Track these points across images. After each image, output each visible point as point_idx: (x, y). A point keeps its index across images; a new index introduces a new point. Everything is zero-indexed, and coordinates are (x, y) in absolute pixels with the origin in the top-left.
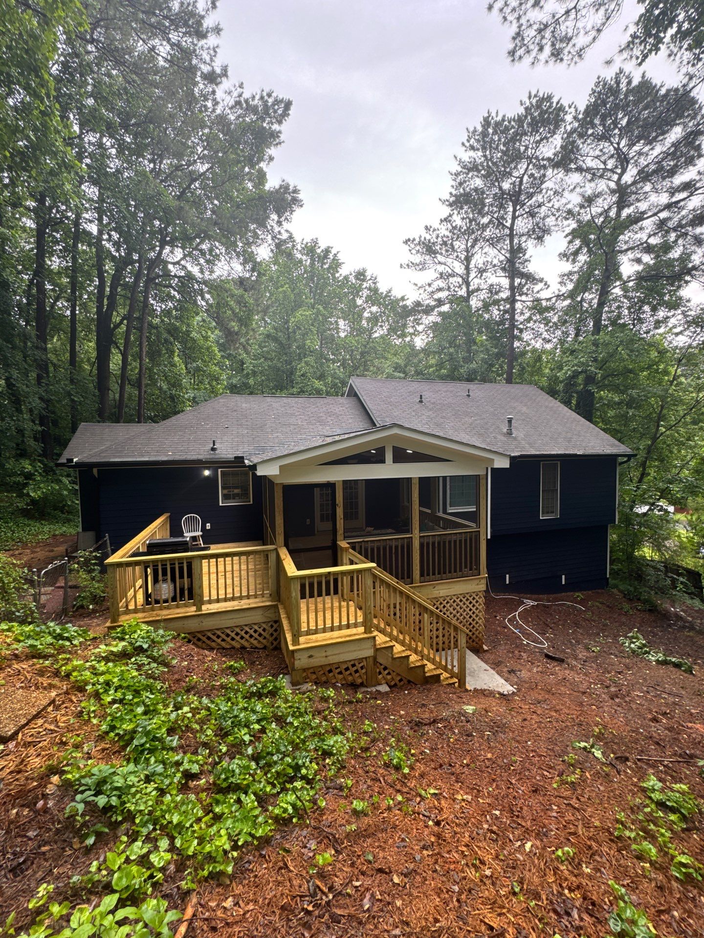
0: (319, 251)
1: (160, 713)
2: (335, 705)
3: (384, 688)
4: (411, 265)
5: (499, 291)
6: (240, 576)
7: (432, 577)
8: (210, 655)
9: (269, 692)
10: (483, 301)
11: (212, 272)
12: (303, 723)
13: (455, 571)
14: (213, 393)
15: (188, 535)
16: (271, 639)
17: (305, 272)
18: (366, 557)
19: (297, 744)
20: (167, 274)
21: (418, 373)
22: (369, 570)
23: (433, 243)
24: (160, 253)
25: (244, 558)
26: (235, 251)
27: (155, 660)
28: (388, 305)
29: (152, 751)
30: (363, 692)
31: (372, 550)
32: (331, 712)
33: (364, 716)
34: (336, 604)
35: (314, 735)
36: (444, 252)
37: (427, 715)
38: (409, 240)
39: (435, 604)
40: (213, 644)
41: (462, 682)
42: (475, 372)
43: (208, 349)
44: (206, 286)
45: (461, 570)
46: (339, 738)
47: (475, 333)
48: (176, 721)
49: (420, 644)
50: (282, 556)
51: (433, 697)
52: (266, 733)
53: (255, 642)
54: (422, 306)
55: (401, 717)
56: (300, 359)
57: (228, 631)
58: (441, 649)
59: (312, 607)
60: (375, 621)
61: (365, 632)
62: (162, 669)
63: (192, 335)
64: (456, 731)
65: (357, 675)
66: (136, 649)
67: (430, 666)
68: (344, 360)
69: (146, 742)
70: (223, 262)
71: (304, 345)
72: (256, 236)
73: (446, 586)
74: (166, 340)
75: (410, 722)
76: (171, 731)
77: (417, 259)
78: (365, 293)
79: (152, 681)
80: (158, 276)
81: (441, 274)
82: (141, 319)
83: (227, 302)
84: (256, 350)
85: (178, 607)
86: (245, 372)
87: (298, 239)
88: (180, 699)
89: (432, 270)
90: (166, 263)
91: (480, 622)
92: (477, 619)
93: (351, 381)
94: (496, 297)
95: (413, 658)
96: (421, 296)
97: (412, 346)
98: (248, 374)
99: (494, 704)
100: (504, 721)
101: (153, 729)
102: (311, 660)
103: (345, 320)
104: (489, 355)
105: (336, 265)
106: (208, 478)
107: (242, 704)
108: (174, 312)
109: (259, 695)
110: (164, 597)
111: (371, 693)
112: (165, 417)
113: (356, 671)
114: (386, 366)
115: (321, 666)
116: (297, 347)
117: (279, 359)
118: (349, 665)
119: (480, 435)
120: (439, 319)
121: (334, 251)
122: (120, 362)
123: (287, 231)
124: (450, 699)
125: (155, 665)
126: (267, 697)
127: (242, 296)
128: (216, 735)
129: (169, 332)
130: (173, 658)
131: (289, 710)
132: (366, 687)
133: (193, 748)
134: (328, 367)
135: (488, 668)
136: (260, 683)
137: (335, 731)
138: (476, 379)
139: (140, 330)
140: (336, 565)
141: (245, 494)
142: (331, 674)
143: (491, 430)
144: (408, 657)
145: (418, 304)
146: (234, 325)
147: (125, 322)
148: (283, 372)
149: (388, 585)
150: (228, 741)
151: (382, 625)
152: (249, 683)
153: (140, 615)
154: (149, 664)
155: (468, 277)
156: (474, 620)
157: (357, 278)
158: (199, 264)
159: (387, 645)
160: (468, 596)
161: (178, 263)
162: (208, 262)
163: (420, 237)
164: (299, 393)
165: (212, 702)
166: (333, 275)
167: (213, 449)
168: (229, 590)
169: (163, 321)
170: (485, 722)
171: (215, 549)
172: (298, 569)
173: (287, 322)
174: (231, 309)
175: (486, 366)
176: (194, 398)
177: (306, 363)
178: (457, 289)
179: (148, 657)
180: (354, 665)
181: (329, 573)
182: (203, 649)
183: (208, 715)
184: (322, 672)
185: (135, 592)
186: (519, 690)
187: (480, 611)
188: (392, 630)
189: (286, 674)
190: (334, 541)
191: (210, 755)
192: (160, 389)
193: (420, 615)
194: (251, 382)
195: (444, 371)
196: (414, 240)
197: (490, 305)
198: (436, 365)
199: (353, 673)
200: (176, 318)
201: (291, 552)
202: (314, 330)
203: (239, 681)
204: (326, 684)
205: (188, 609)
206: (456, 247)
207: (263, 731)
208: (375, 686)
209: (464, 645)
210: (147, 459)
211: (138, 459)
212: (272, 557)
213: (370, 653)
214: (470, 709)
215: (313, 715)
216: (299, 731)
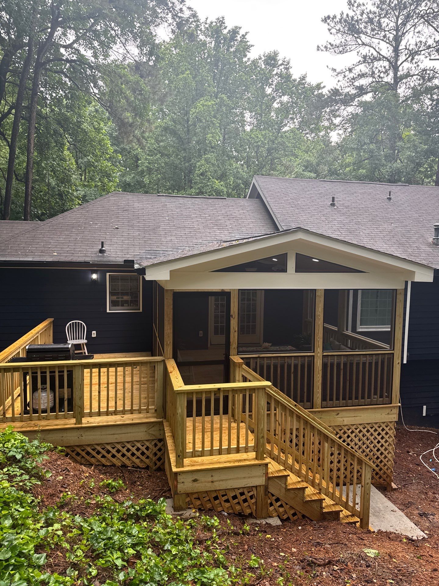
0: (225, 32)
1: (29, 528)
2: (219, 536)
3: (275, 521)
4: (329, 47)
5: (433, 77)
6: (124, 389)
7: (335, 402)
8: (87, 471)
9: (148, 515)
10: (413, 88)
11: (106, 56)
12: (183, 551)
13: (363, 398)
14: (104, 190)
15: (71, 342)
16: (154, 459)
17: (209, 56)
18: (261, 375)
19: (174, 574)
20: (59, 58)
21: (333, 173)
22: (263, 388)
23: (357, 21)
24: (51, 34)
25: (128, 369)
26: (132, 32)
27: (27, 471)
28: (300, 95)
29: (17, 567)
30: (252, 524)
31: (269, 367)
32: (213, 542)
33: (250, 550)
34: (225, 425)
35: (194, 566)
36: (369, 31)
37: (322, 555)
38: (329, 17)
39: (337, 433)
40: (93, 460)
41: (364, 521)
42: (399, 172)
43: (100, 142)
44: (99, 71)
45: (369, 397)
46: (221, 571)
47: (402, 127)
48: (46, 537)
49: (318, 476)
50: (170, 369)
51: (330, 536)
52: (140, 559)
53: (137, 461)
54: (341, 94)
55: (292, 554)
56: (200, 156)
57: (109, 447)
58: (341, 483)
59: (199, 426)
60: (268, 447)
61: (256, 458)
62: (34, 481)
63: (82, 126)
64: (354, 576)
65: (246, 504)
66: (8, 459)
67: (328, 501)
68: (249, 157)
69: (11, 557)
70: (119, 45)
71: (205, 139)
72: (155, 14)
73: (352, 414)
74: (55, 131)
75: (302, 561)
76: (39, 548)
77: (337, 39)
78: (276, 80)
79: (22, 493)
80: (49, 61)
81: (365, 57)
82: (29, 108)
83: (121, 89)
84: (151, 144)
85: (56, 418)
86: (140, 169)
87: (202, 20)
88: (51, 515)
89: (355, 53)
90: (58, 46)
91: (389, 456)
92: (386, 453)
93: (254, 181)
94: (429, 84)
95: (310, 491)
96: (340, 84)
97: (327, 142)
98: (143, 172)
99: (400, 549)
100: (411, 569)
101: (20, 544)
102: (195, 484)
103: (251, 112)
104: (417, 152)
105: (245, 47)
106: (94, 281)
107: (118, 526)
108: (65, 102)
109: (137, 518)
110: (42, 407)
111: (260, 525)
112: (52, 215)
113: (245, 501)
114: (295, 164)
115: (207, 492)
116: (198, 142)
117: (177, 155)
118: (237, 493)
119: (401, 244)
120: (359, 110)
121: (242, 32)
122: (8, 155)
123: (189, 8)
124: (349, 540)
125: (27, 477)
126: (145, 521)
127: (137, 82)
128: (86, 557)
129: (59, 123)
130: (47, 471)
131: (168, 536)
132: (256, 518)
133: (61, 568)
134: (231, 165)
135: (396, 509)
136: (139, 504)
137: (217, 564)
138: (400, 181)
139: (29, 119)
140: (227, 381)
141: (134, 302)
142: (217, 502)
143: (414, 239)
144: (303, 489)
145: (335, 92)
146: (128, 116)
147: (13, 111)
148: (181, 170)
149: (284, 408)
150: (99, 564)
151: (276, 452)
152: (127, 504)
153: (18, 424)
154: (21, 475)
155: (397, 60)
156: (382, 454)
157: (266, 63)
158: (94, 48)
159: (281, 474)
160: (376, 427)
161: (70, 46)
162: (101, 43)
163: (342, 13)
164: (198, 194)
165: (86, 521)
166: (240, 59)
167: (101, 251)
168: (112, 403)
169: (53, 110)
170: (388, 568)
171: (98, 359)
172: (186, 383)
173: (187, 113)
174: (126, 98)
175: (412, 166)
176: (84, 196)
177: (206, 160)
178: (382, 75)
179: (20, 468)
180: (242, 494)
181: (219, 389)
182: (81, 464)
183: (80, 535)
184: (207, 498)
185: (13, 401)
186: (430, 536)
187: (390, 445)
188: (287, 458)
189: (169, 498)
190: (227, 355)
191: (79, 576)
192: (49, 185)
193: (320, 444)
194: (146, 180)
195: (363, 171)
196: (335, 17)
197: (421, 93)
198: (354, 164)
199: (241, 502)
200: (67, 107)
201: (180, 365)
202: (217, 122)
203: (116, 501)
204: (210, 512)
205: (67, 421)
206: (384, 25)
207: (138, 556)
208: (265, 518)
209: (369, 481)
210: (31, 259)
211: (21, 259)
212: (160, 369)
213: (261, 481)
214: (371, 553)
215: (194, 544)
216: (177, 560)
